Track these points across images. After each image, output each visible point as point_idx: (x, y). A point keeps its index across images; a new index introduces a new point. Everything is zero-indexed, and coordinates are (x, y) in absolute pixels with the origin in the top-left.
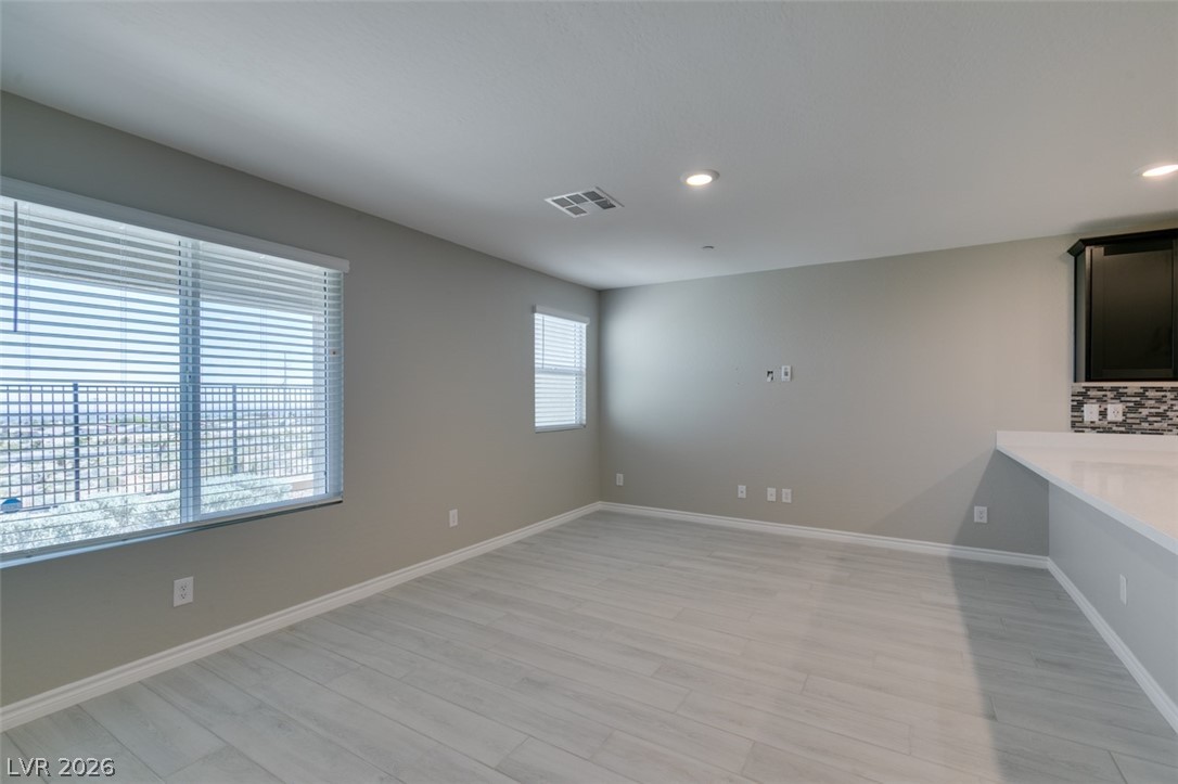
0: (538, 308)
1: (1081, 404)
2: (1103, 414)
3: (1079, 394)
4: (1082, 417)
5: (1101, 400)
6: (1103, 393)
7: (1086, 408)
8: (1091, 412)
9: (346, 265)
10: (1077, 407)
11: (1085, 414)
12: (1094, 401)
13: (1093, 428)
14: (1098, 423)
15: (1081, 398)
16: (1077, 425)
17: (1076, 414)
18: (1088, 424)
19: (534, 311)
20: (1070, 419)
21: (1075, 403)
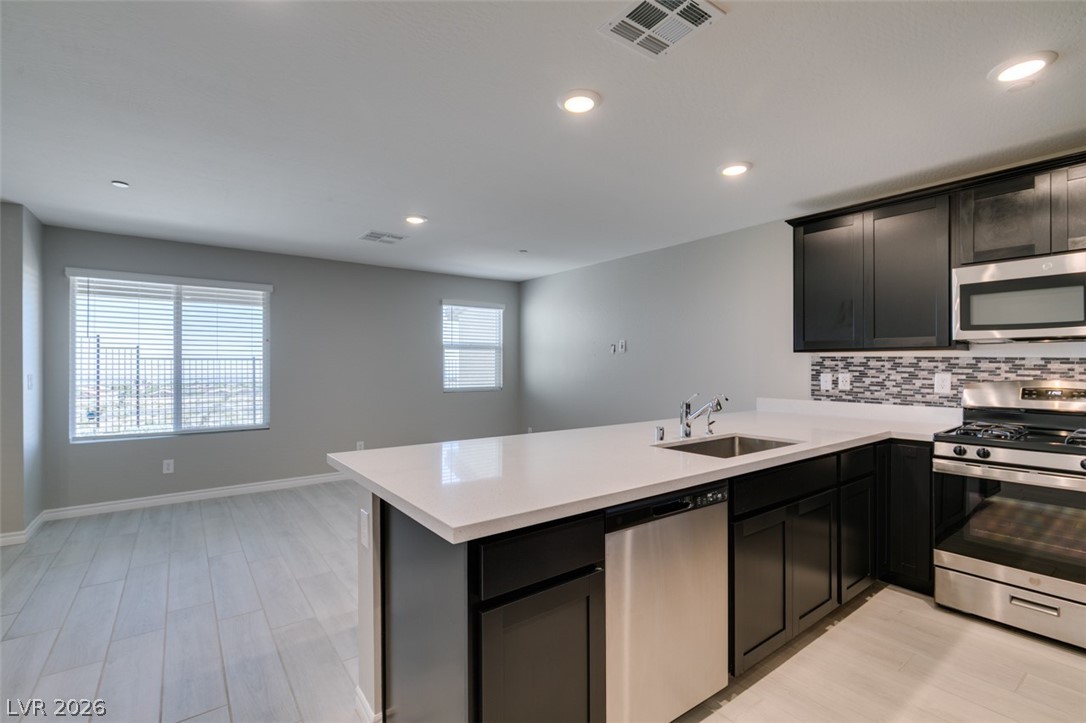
0: (444, 301)
1: (818, 373)
2: (835, 383)
3: (818, 364)
4: (819, 385)
5: (834, 370)
6: (836, 363)
7: (823, 377)
8: (826, 380)
9: (270, 288)
10: (816, 377)
11: (822, 383)
12: (829, 370)
13: (828, 396)
14: (832, 392)
15: (818, 368)
16: (816, 394)
17: (815, 383)
18: (824, 392)
19: (441, 303)
20: (810, 388)
21: (814, 373)
